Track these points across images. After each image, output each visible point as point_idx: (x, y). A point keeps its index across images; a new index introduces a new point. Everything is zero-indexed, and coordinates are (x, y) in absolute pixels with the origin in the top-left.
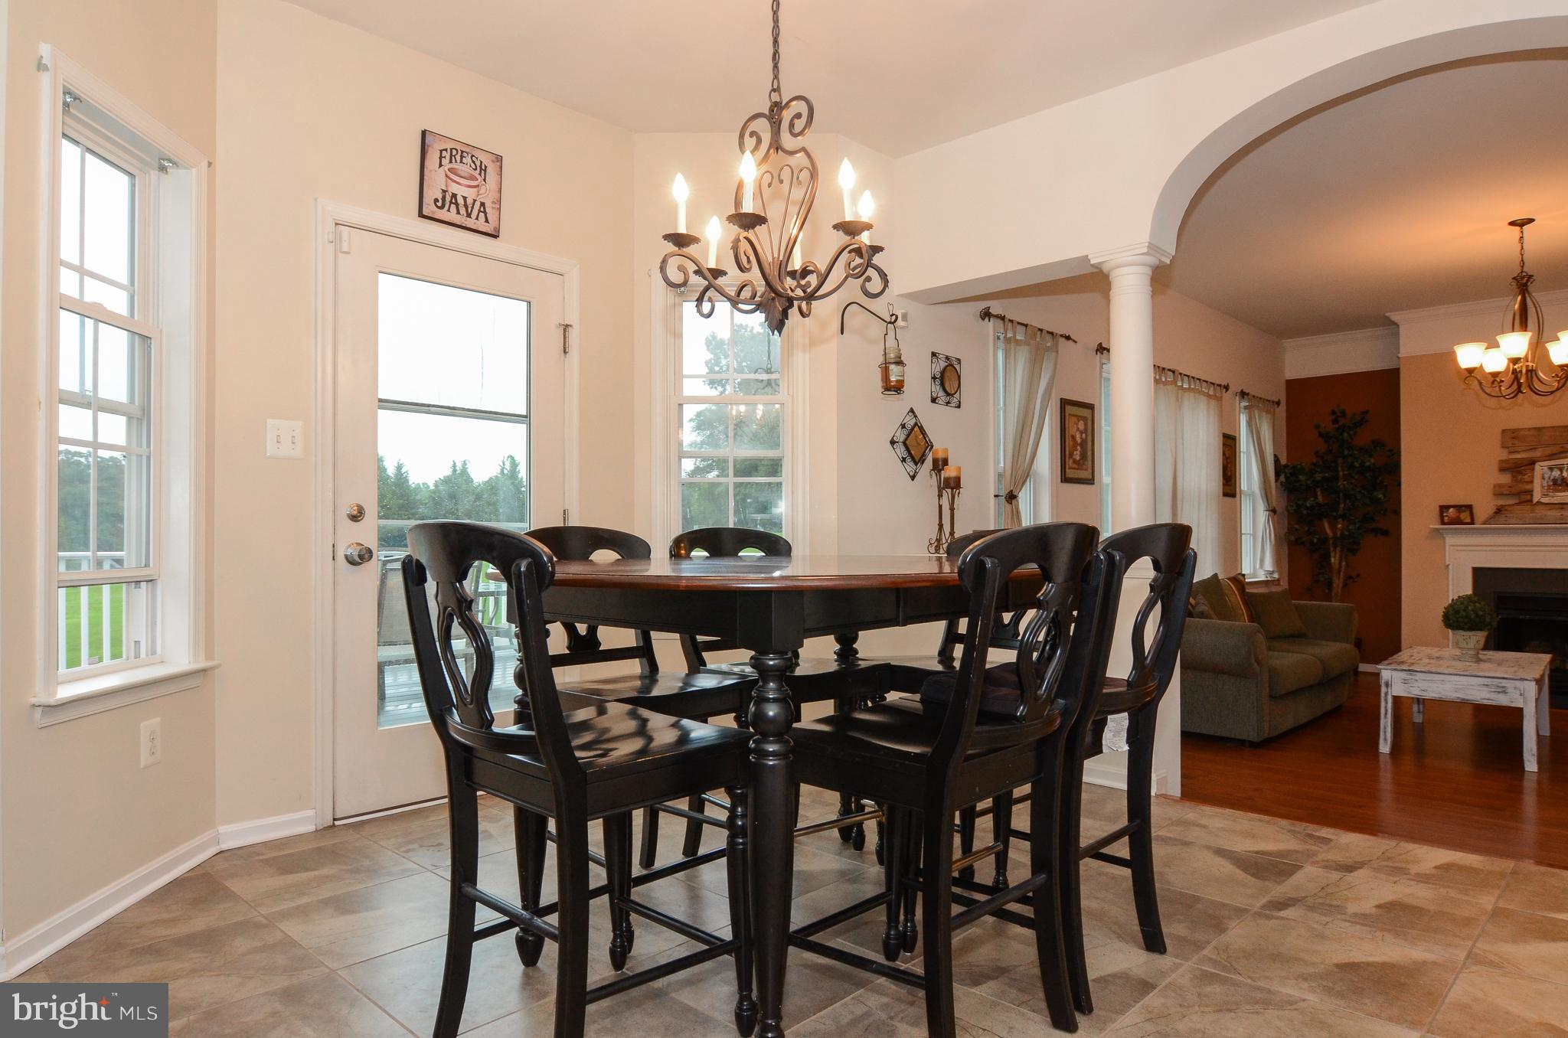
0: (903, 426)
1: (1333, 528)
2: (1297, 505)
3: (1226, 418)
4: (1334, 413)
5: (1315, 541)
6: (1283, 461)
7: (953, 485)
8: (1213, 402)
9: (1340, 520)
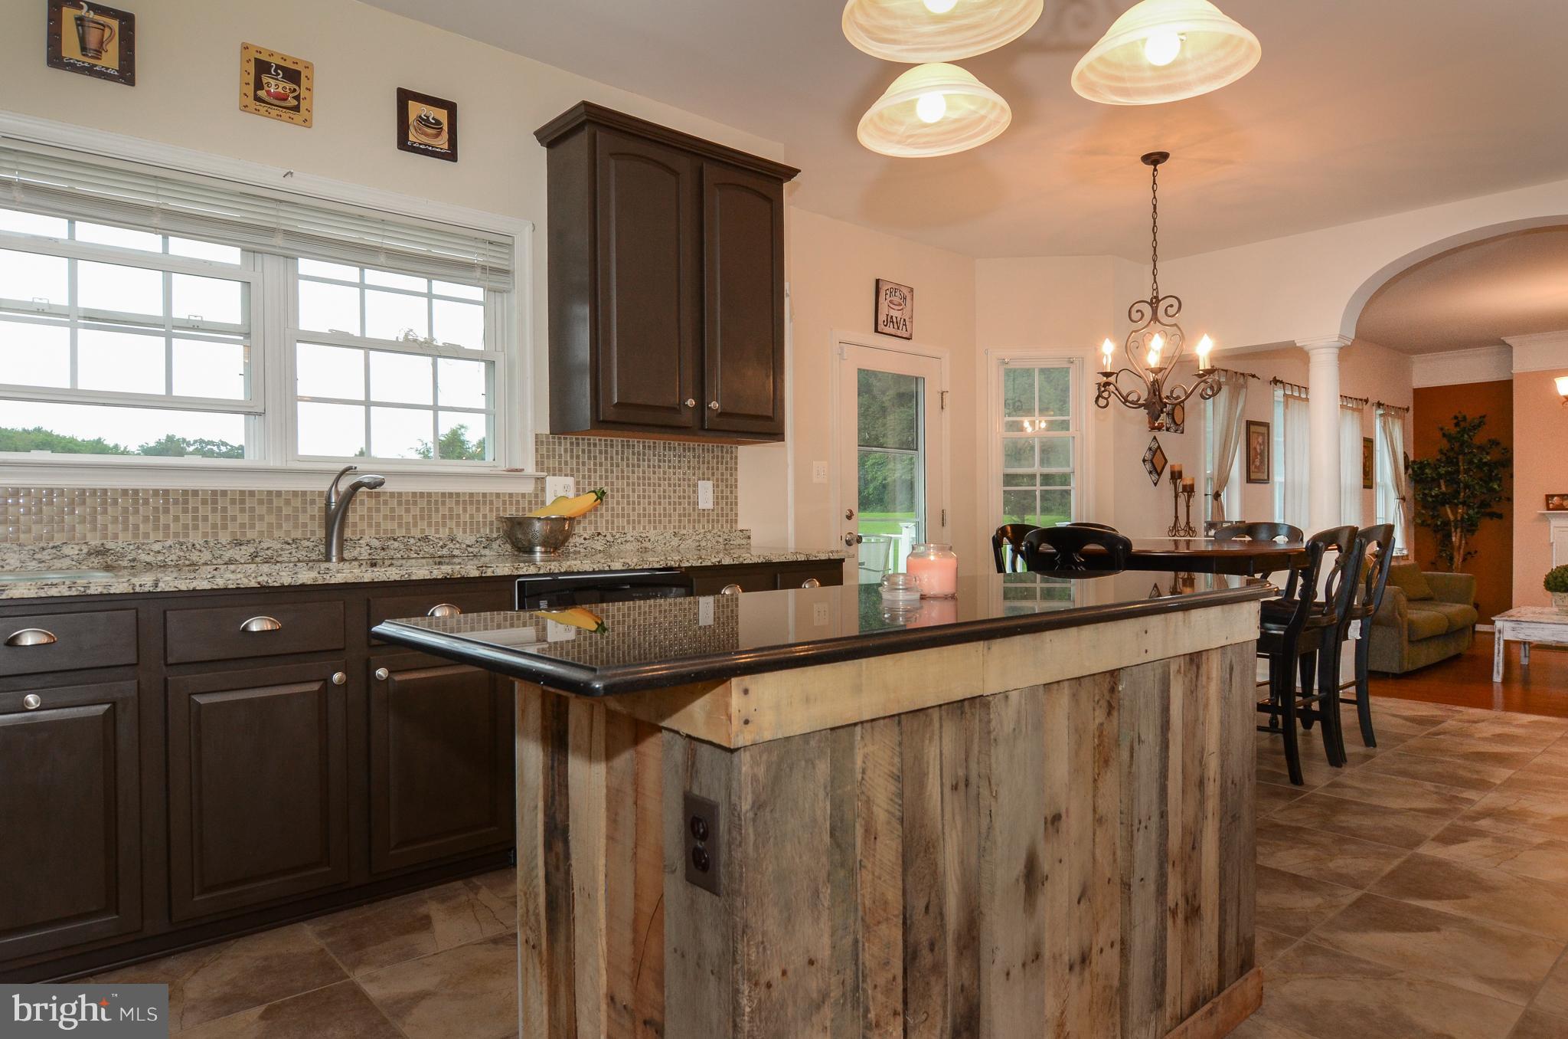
0: (1150, 449)
1: (1455, 513)
2: (1424, 494)
3: (1366, 425)
4: (1456, 418)
5: (1439, 523)
6: (1411, 458)
7: (1190, 490)
8: (1356, 414)
9: (1460, 506)
